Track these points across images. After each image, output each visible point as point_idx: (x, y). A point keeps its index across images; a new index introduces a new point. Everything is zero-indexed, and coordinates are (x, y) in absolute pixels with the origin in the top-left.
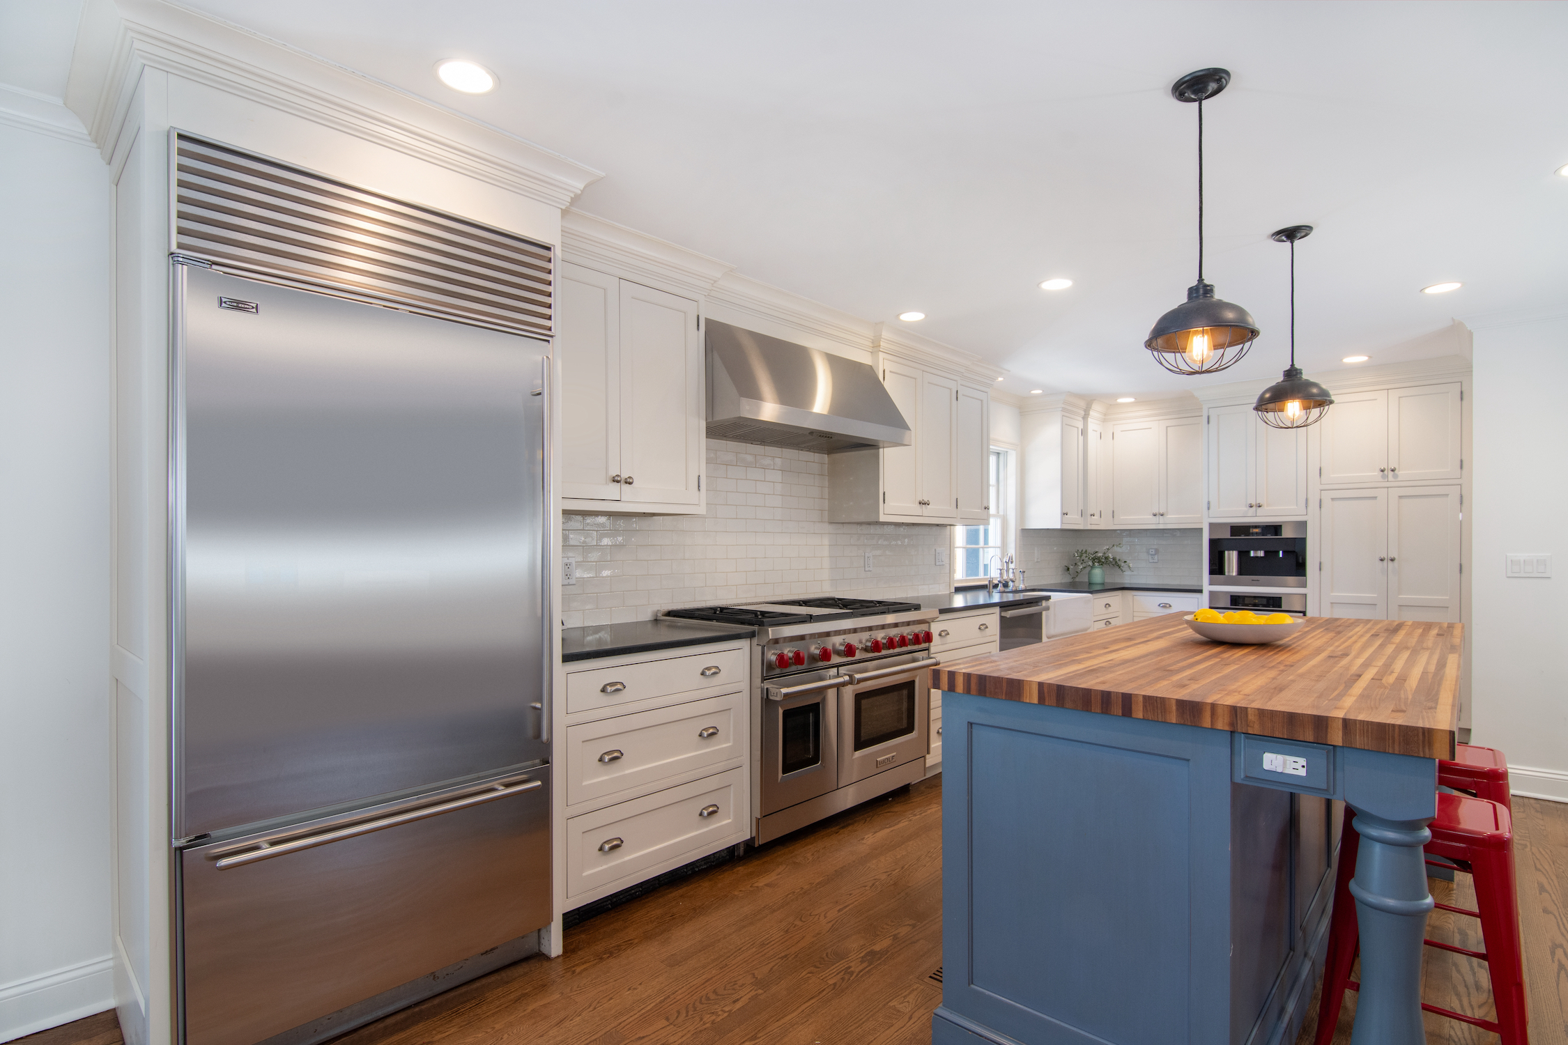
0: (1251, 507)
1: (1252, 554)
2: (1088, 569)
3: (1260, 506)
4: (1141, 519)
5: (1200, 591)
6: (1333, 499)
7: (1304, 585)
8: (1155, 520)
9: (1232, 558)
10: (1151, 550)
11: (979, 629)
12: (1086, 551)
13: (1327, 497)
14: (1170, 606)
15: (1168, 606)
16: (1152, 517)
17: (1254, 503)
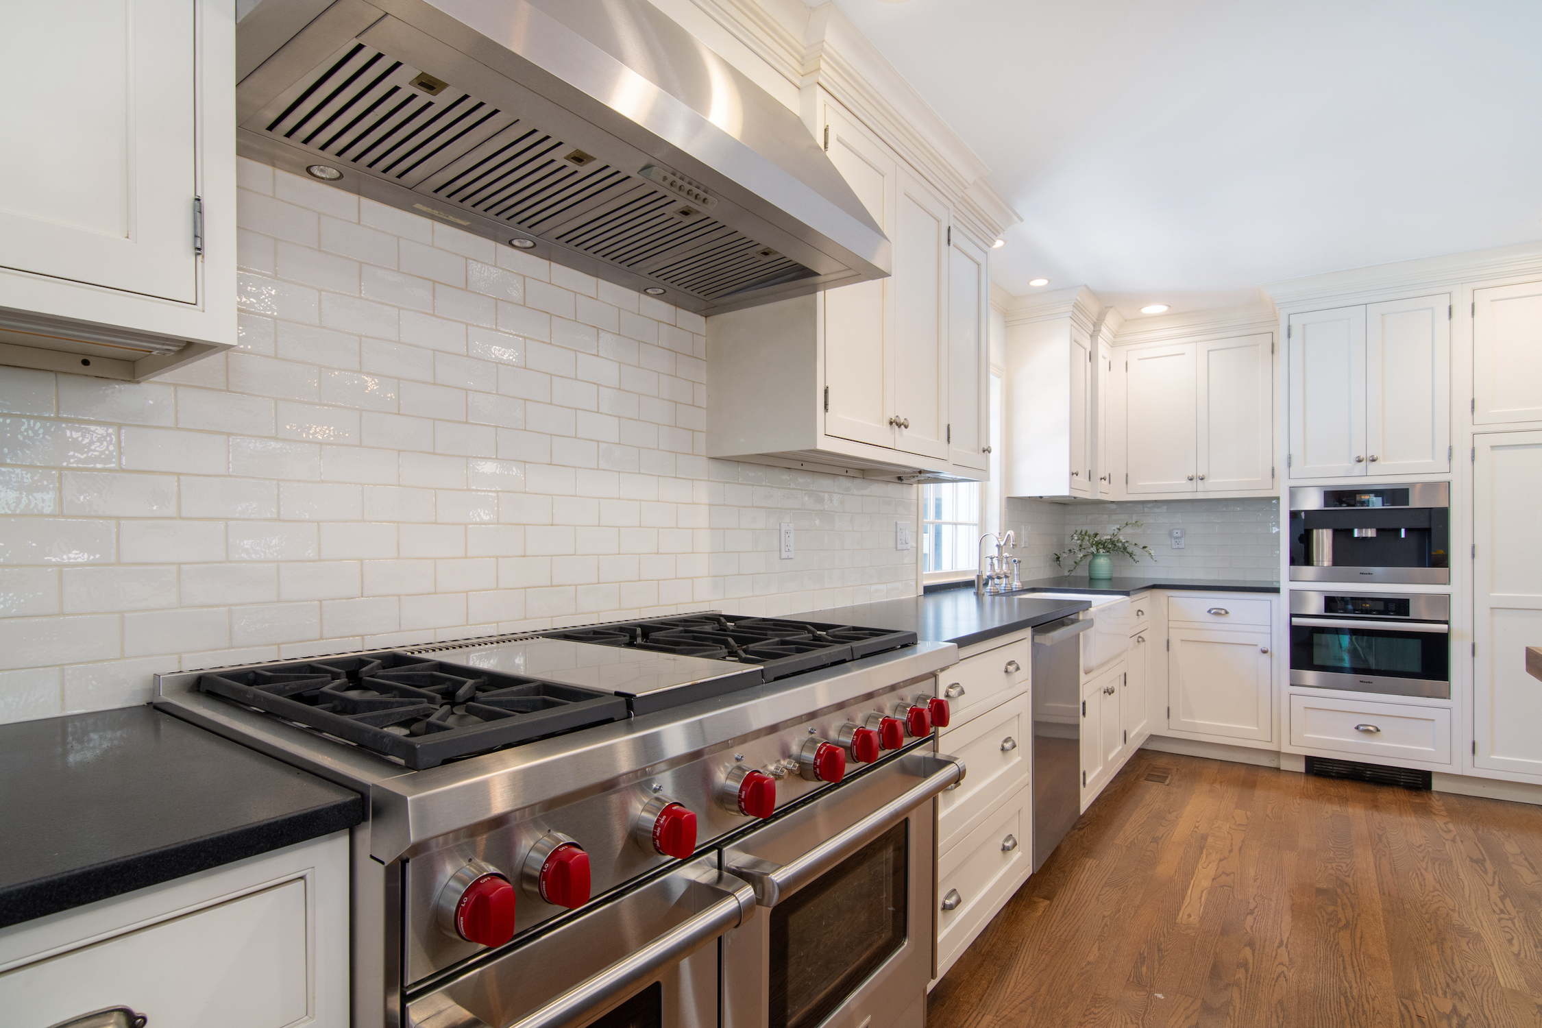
0: (1360, 461)
1: (1356, 533)
2: (1091, 557)
3: (1373, 460)
4: (1173, 486)
5: (1276, 590)
6: (1493, 447)
7: (1447, 582)
8: (1190, 486)
9: (1324, 540)
10: (1175, 532)
11: (1006, 671)
12: (1086, 532)
13: (1482, 443)
14: (1227, 613)
15: (1223, 612)
16: (1185, 481)
17: (1363, 456)
